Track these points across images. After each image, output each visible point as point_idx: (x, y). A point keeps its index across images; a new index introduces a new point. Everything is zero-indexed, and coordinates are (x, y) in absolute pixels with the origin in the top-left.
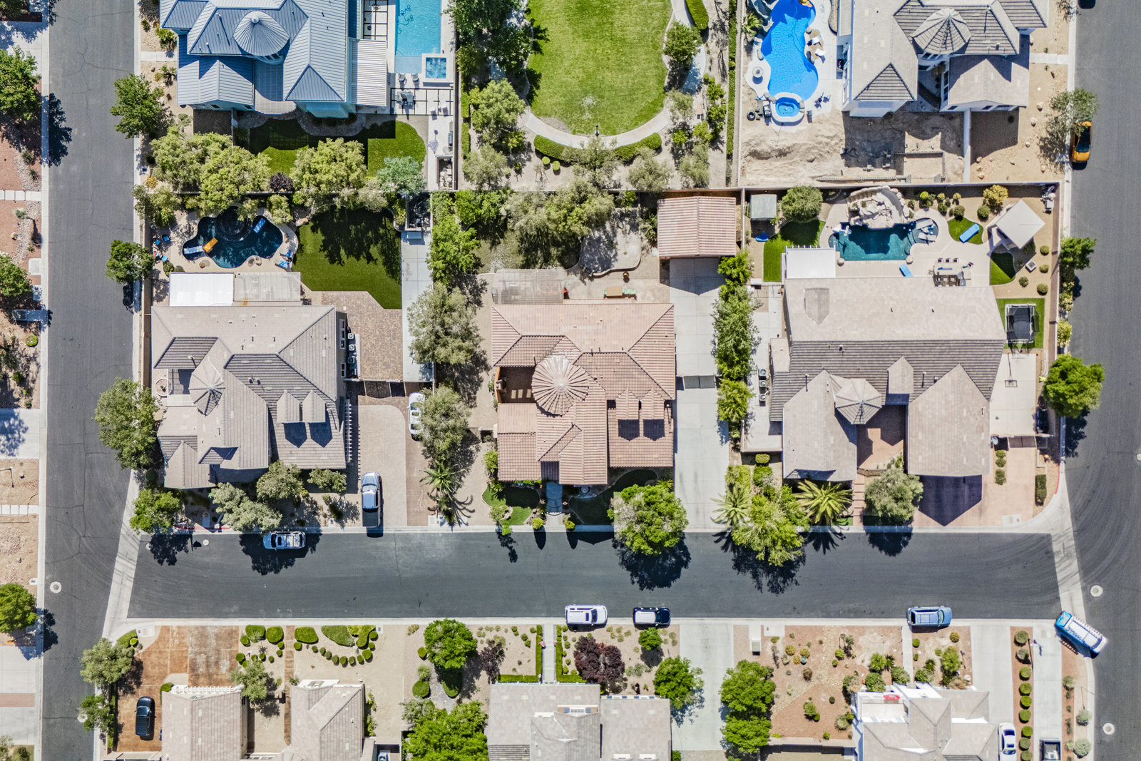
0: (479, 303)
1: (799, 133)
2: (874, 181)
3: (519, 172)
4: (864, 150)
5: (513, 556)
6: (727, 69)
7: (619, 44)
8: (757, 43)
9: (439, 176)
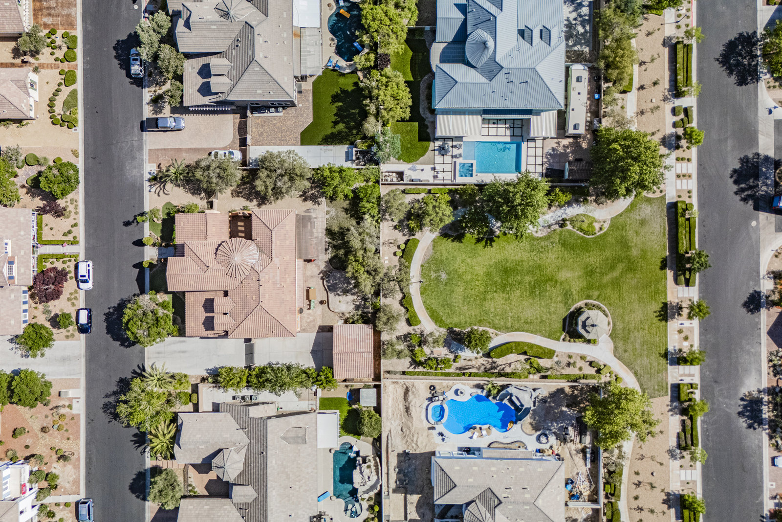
0: (305, 200)
1: (421, 421)
2: (388, 474)
3: (395, 228)
4: (409, 466)
5: (127, 224)
6: (465, 371)
7: (482, 296)
8: (482, 392)
9: (393, 172)
